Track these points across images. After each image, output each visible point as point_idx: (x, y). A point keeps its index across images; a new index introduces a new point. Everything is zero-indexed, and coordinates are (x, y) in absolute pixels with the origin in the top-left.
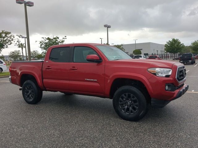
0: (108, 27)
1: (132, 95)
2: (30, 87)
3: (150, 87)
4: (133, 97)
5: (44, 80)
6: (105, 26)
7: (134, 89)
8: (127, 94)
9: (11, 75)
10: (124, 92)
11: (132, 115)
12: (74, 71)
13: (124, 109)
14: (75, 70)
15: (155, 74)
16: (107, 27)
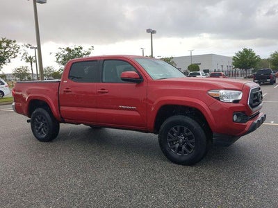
1: (186, 129)
2: (42, 118)
3: (212, 117)
4: (188, 132)
5: (62, 108)
6: (148, 31)
7: (189, 120)
8: (178, 127)
9: (15, 101)
10: (174, 124)
11: (186, 157)
12: (103, 94)
13: (174, 149)
14: (105, 94)
15: (218, 99)
16: (151, 32)
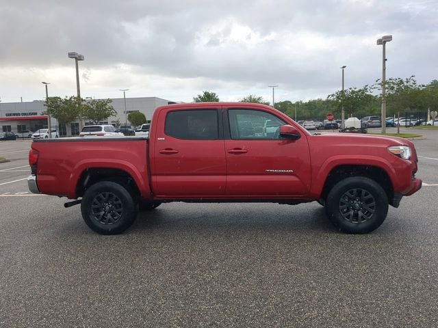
0: (78, 58)
14: (242, 155)
16: (76, 58)
